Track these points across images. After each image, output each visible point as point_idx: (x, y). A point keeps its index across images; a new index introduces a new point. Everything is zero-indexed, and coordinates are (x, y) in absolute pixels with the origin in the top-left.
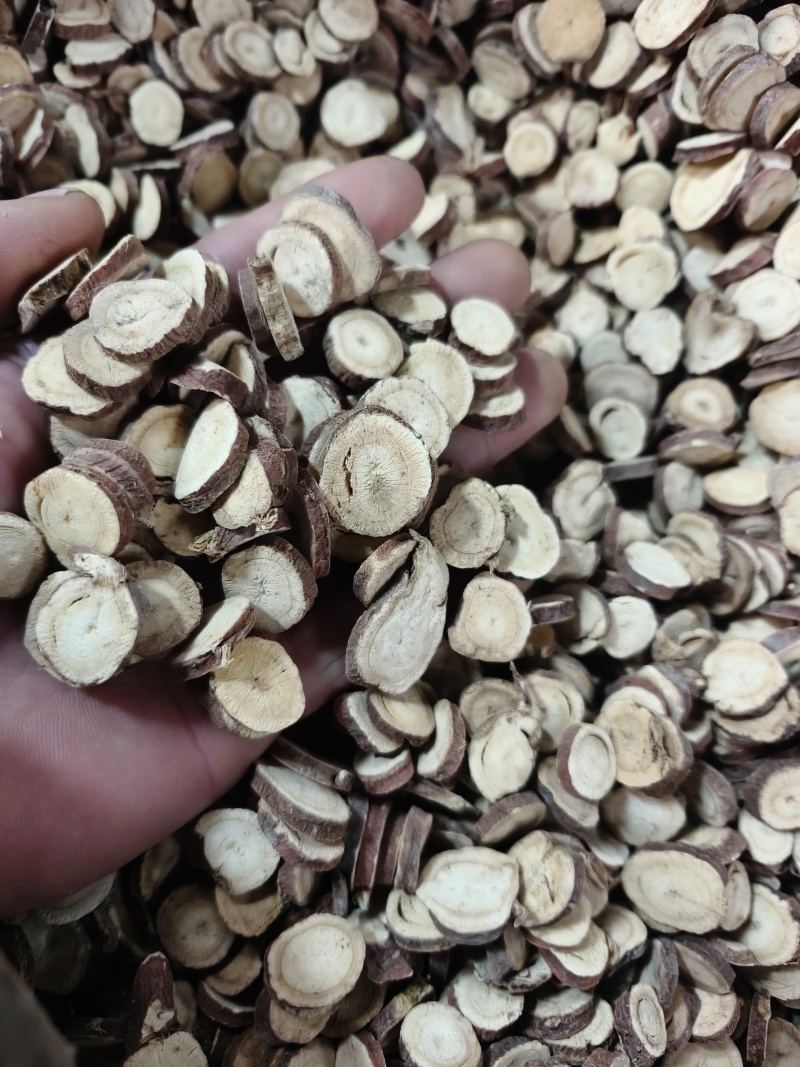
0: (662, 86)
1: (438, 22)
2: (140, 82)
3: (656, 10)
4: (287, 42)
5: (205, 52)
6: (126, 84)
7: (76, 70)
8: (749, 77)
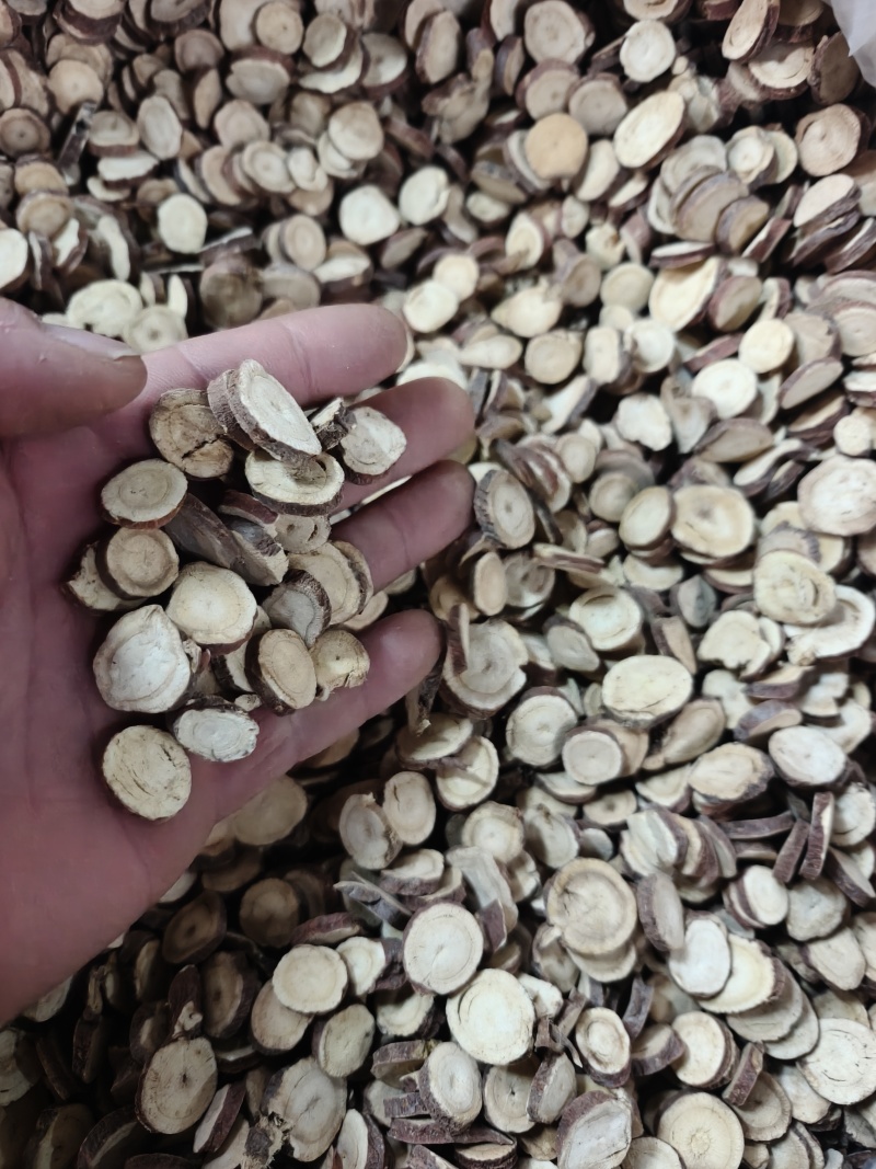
0: (641, 201)
1: (438, 140)
2: (167, 196)
3: (633, 131)
4: (301, 161)
5: (226, 169)
6: (154, 196)
7: (107, 185)
8: (712, 195)
